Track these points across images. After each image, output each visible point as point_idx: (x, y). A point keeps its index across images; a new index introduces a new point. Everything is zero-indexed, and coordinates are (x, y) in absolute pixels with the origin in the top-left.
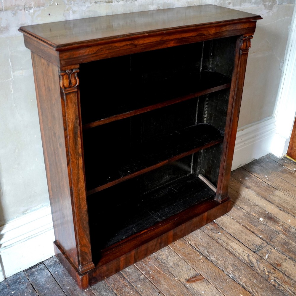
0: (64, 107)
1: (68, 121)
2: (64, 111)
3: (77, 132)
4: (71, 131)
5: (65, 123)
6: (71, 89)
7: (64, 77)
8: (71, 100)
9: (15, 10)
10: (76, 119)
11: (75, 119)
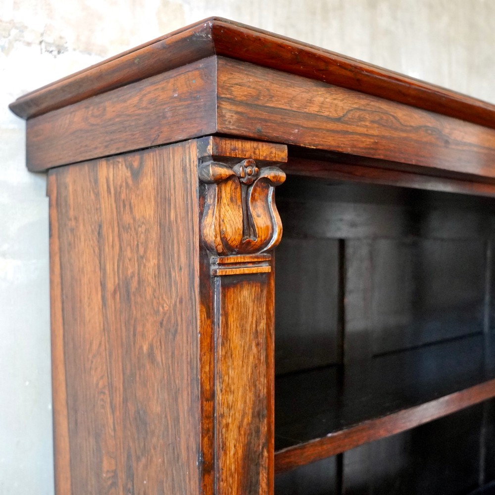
0: (212, 348)
1: (224, 421)
2: (207, 369)
3: (258, 482)
4: (232, 475)
5: (208, 430)
6: (247, 258)
7: (224, 195)
8: (243, 318)
9: (10, 38)
10: (257, 415)
11: (253, 416)
